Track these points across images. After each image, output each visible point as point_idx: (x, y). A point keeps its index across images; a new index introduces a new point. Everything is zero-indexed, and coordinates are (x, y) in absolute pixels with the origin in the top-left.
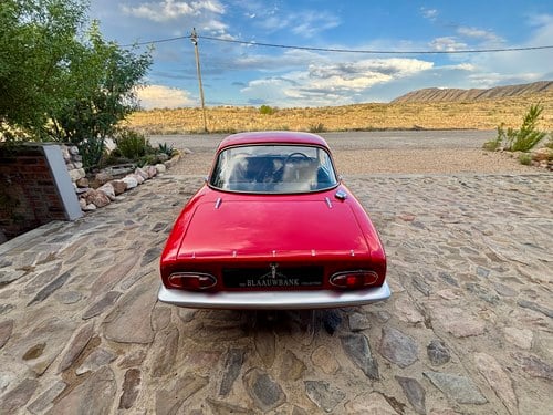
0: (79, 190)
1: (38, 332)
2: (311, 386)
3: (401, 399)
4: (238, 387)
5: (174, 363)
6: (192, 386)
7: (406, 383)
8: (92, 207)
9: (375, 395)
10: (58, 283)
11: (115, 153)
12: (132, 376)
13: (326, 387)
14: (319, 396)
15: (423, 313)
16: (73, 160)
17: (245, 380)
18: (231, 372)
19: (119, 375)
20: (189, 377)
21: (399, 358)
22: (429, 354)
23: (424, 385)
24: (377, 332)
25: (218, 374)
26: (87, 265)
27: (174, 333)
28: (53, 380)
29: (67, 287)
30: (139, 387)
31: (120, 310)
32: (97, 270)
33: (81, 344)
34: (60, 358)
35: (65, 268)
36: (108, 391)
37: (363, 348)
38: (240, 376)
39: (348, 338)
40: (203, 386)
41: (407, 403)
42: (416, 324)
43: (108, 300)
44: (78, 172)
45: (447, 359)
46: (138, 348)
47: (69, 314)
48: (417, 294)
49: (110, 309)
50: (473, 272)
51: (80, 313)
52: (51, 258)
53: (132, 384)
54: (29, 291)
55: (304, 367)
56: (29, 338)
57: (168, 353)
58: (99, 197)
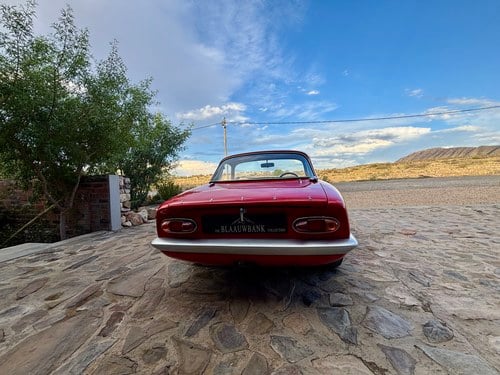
0: (123, 209)
1: (63, 285)
2: (278, 340)
3: (382, 364)
4: (204, 332)
5: (153, 311)
7: (391, 352)
8: (129, 224)
9: (350, 357)
10: (89, 260)
11: (156, 197)
12: (118, 316)
13: (293, 343)
14: (283, 348)
15: (420, 299)
16: (125, 187)
17: (212, 329)
18: (200, 322)
19: (108, 313)
20: (162, 320)
21: (384, 330)
22: (424, 331)
23: (415, 356)
24: (362, 309)
25: (188, 322)
26: (113, 253)
27: (161, 292)
28: (59, 312)
29: (95, 263)
30: (120, 324)
31: (124, 277)
32: (118, 255)
33: (89, 293)
34: (69, 301)
35: (96, 253)
36: (94, 324)
37: (342, 318)
38: (208, 326)
40: (172, 328)
41: (390, 369)
42: (411, 308)
43: (118, 271)
44: (125, 196)
45: (450, 338)
46: (128, 300)
47: (87, 278)
48: (417, 287)
49: (118, 276)
50: (491, 272)
51: (96, 277)
52: (91, 248)
53: (115, 321)
54: (66, 264)
55: (274, 325)
57: (151, 304)
58: (136, 218)
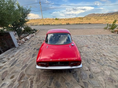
1: (13, 73)
2: (66, 84)
3: (84, 86)
4: (52, 84)
5: (40, 79)
6: (44, 84)
7: (85, 83)
8: (20, 44)
9: (79, 85)
10: (15, 62)
11: (24, 31)
12: (32, 82)
13: (69, 84)
14: (68, 86)
15: (89, 68)
17: (54, 83)
18: (51, 81)
19: (29, 82)
20: (43, 82)
21: (83, 78)
22: (89, 77)
23: (88, 83)
24: (79, 72)
25: (48, 81)
26: (21, 58)
27: (39, 73)
28: (17, 83)
29: (17, 63)
30: (33, 84)
31: (28, 68)
32: (23, 59)
33: (21, 75)
34: (18, 78)
35: (16, 59)
36: (27, 85)
37: (77, 76)
38: (53, 82)
39: (74, 74)
40: (46, 84)
42: (87, 70)
43: (26, 66)
44: (17, 37)
45: (93, 78)
46: (32, 76)
47: (18, 69)
48: (88, 64)
49: (26, 68)
50: (99, 59)
51: (20, 69)
52: (13, 56)
53: (32, 84)
54: (10, 64)
55: (65, 80)
56: (11, 74)
57: (38, 77)
58: (22, 42)
